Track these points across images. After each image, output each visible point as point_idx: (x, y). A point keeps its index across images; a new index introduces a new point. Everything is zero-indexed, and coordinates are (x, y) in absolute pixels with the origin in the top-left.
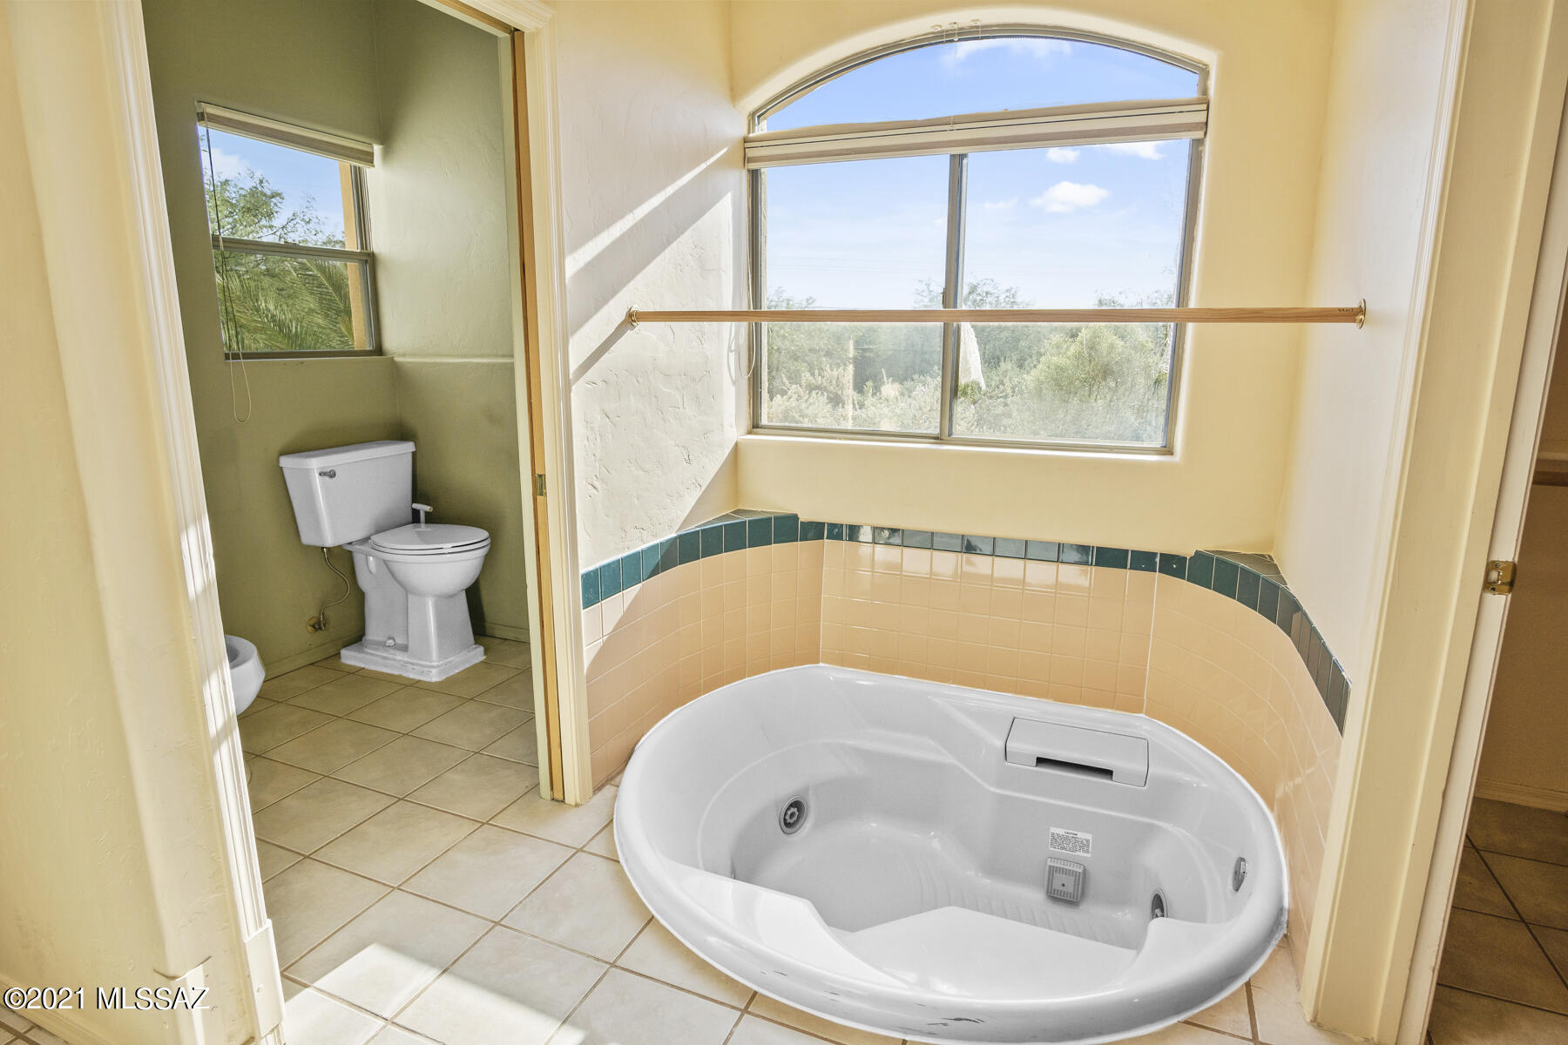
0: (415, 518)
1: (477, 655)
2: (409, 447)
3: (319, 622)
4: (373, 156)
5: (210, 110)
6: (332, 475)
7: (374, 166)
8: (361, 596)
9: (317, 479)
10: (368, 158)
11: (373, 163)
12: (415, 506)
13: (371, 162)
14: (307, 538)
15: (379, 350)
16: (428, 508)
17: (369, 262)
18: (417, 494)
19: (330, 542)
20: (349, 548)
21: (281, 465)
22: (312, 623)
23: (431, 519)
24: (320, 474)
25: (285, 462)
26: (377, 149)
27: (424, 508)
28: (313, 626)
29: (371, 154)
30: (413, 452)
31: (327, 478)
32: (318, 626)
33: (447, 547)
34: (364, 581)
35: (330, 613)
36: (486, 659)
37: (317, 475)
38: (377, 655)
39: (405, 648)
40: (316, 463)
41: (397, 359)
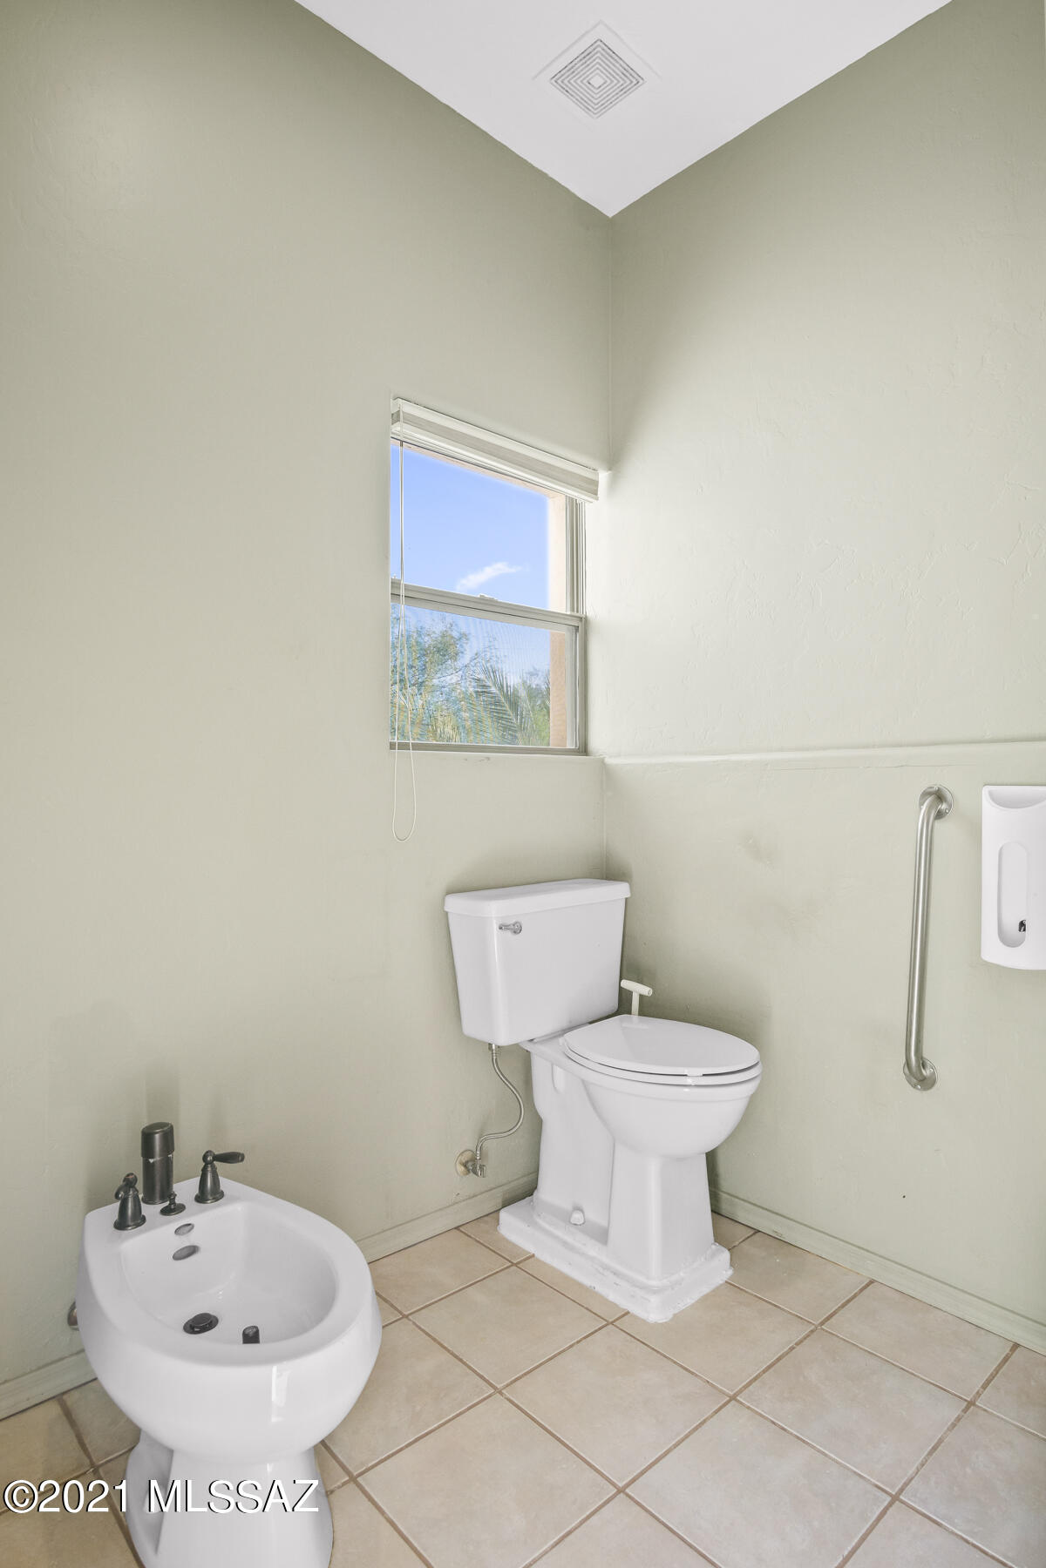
0: (623, 1004)
1: (719, 1268)
2: (620, 890)
3: (473, 1160)
4: (597, 486)
5: (408, 408)
6: (517, 929)
7: (597, 499)
8: (537, 1125)
9: (495, 936)
10: (591, 488)
11: (596, 494)
12: (626, 984)
13: (595, 493)
14: (471, 1027)
15: (584, 750)
16: (646, 990)
17: (581, 627)
18: (629, 968)
19: (503, 1038)
20: (528, 1047)
21: (446, 910)
22: (464, 1158)
23: (650, 1009)
24: (501, 928)
25: (455, 904)
26: (603, 477)
27: (638, 989)
28: (465, 1165)
29: (595, 483)
30: (626, 899)
31: (509, 934)
32: (473, 1165)
33: (694, 1073)
34: (544, 1102)
35: (491, 1145)
36: (731, 1277)
37: (496, 927)
38: (556, 1238)
39: (602, 1236)
40: (496, 909)
41: (608, 761)
